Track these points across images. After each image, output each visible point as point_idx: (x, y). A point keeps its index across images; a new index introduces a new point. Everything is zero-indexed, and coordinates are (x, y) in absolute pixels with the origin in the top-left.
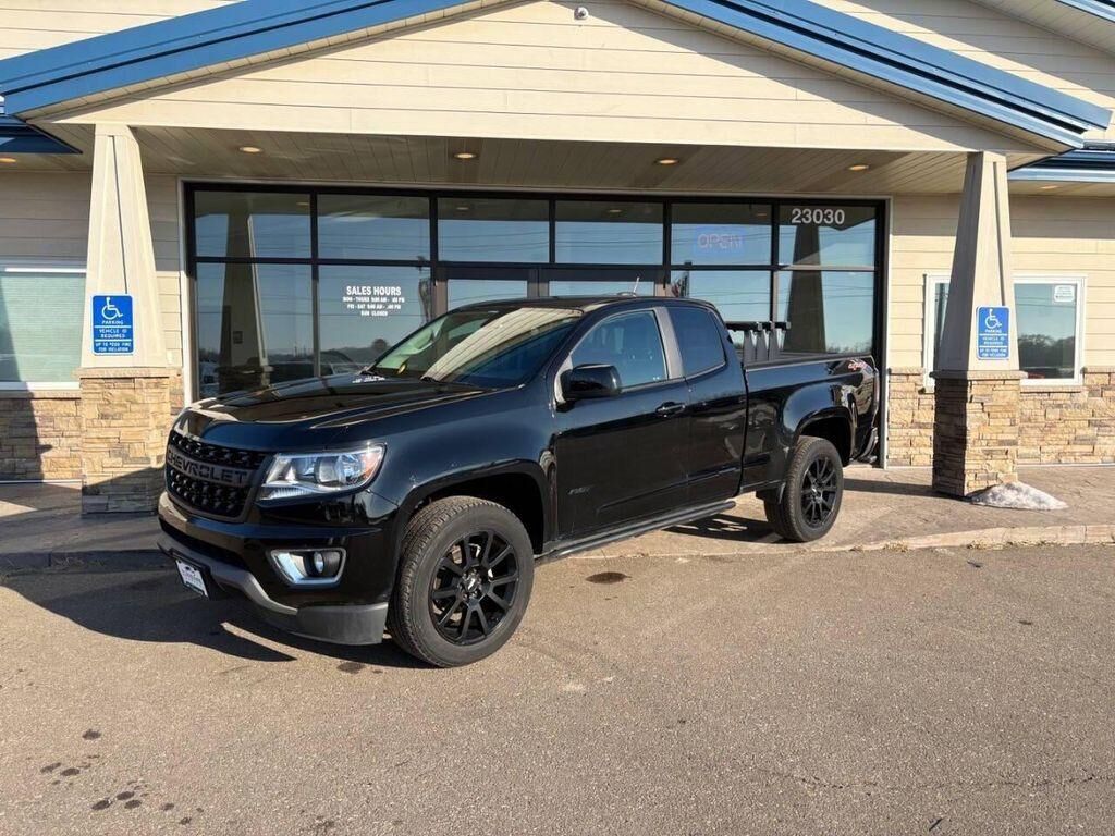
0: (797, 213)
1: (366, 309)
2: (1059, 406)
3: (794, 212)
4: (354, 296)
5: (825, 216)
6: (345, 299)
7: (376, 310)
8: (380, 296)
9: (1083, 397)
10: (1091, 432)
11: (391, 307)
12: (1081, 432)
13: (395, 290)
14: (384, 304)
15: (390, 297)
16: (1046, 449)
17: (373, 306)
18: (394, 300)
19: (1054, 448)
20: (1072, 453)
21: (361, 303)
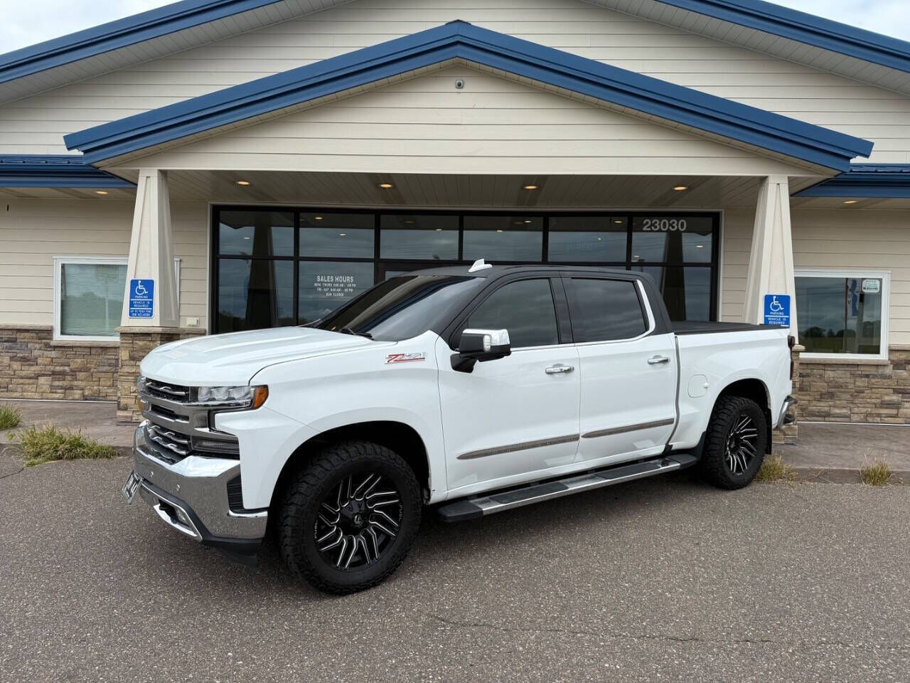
0: (647, 223)
1: (329, 291)
2: (867, 376)
3: (645, 222)
4: (321, 283)
5: (670, 225)
6: (316, 284)
7: (336, 292)
8: (339, 283)
9: (889, 370)
10: (895, 398)
11: (346, 290)
12: (887, 398)
13: (349, 279)
14: (341, 288)
15: (346, 284)
16: (856, 410)
17: (334, 290)
18: (350, 285)
19: (864, 410)
20: (879, 415)
21: (326, 287)
